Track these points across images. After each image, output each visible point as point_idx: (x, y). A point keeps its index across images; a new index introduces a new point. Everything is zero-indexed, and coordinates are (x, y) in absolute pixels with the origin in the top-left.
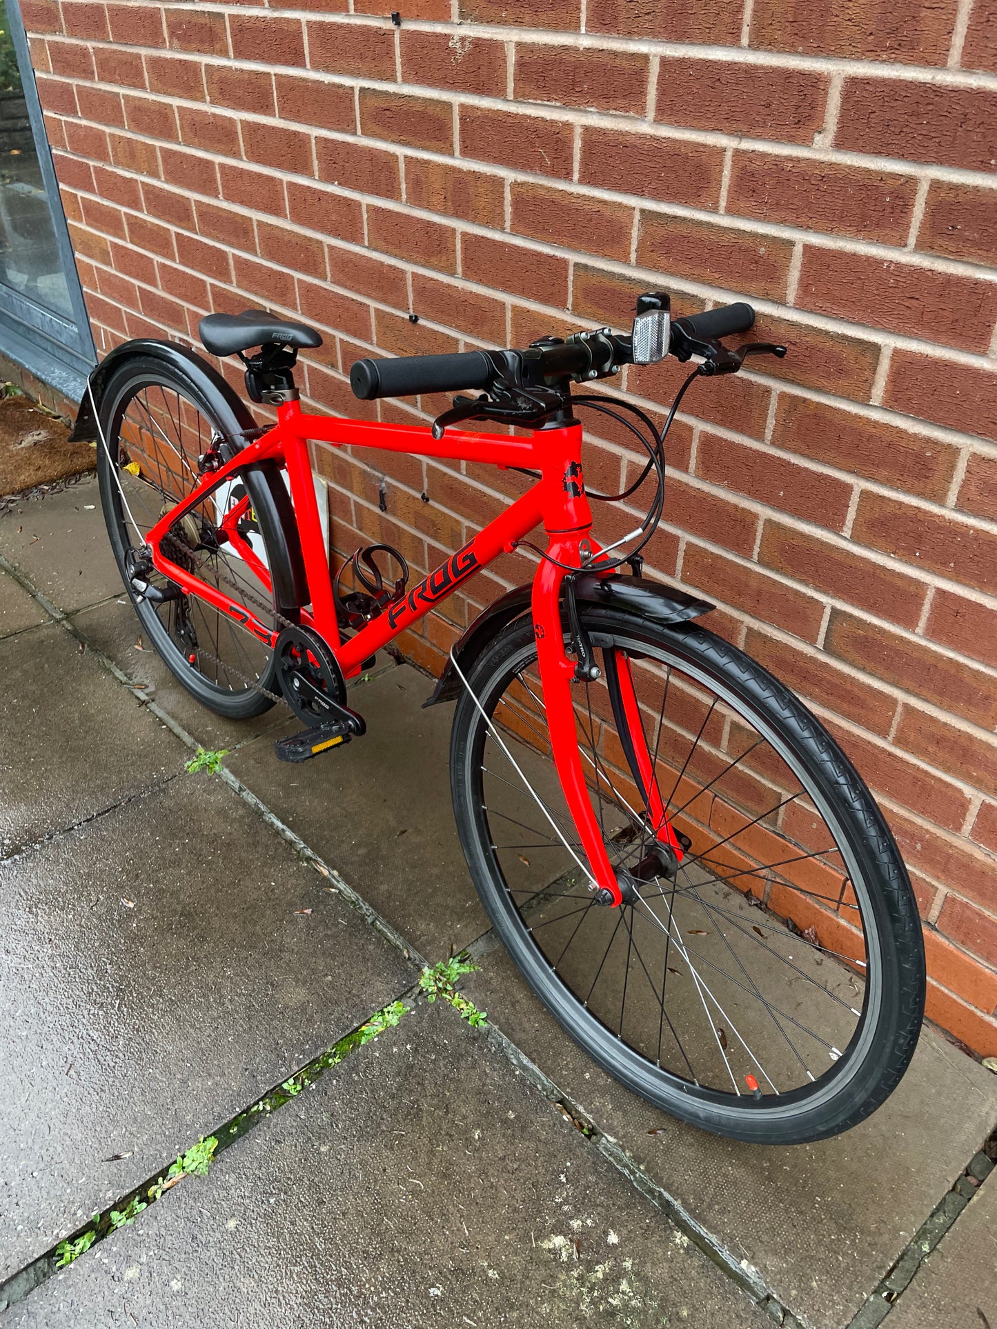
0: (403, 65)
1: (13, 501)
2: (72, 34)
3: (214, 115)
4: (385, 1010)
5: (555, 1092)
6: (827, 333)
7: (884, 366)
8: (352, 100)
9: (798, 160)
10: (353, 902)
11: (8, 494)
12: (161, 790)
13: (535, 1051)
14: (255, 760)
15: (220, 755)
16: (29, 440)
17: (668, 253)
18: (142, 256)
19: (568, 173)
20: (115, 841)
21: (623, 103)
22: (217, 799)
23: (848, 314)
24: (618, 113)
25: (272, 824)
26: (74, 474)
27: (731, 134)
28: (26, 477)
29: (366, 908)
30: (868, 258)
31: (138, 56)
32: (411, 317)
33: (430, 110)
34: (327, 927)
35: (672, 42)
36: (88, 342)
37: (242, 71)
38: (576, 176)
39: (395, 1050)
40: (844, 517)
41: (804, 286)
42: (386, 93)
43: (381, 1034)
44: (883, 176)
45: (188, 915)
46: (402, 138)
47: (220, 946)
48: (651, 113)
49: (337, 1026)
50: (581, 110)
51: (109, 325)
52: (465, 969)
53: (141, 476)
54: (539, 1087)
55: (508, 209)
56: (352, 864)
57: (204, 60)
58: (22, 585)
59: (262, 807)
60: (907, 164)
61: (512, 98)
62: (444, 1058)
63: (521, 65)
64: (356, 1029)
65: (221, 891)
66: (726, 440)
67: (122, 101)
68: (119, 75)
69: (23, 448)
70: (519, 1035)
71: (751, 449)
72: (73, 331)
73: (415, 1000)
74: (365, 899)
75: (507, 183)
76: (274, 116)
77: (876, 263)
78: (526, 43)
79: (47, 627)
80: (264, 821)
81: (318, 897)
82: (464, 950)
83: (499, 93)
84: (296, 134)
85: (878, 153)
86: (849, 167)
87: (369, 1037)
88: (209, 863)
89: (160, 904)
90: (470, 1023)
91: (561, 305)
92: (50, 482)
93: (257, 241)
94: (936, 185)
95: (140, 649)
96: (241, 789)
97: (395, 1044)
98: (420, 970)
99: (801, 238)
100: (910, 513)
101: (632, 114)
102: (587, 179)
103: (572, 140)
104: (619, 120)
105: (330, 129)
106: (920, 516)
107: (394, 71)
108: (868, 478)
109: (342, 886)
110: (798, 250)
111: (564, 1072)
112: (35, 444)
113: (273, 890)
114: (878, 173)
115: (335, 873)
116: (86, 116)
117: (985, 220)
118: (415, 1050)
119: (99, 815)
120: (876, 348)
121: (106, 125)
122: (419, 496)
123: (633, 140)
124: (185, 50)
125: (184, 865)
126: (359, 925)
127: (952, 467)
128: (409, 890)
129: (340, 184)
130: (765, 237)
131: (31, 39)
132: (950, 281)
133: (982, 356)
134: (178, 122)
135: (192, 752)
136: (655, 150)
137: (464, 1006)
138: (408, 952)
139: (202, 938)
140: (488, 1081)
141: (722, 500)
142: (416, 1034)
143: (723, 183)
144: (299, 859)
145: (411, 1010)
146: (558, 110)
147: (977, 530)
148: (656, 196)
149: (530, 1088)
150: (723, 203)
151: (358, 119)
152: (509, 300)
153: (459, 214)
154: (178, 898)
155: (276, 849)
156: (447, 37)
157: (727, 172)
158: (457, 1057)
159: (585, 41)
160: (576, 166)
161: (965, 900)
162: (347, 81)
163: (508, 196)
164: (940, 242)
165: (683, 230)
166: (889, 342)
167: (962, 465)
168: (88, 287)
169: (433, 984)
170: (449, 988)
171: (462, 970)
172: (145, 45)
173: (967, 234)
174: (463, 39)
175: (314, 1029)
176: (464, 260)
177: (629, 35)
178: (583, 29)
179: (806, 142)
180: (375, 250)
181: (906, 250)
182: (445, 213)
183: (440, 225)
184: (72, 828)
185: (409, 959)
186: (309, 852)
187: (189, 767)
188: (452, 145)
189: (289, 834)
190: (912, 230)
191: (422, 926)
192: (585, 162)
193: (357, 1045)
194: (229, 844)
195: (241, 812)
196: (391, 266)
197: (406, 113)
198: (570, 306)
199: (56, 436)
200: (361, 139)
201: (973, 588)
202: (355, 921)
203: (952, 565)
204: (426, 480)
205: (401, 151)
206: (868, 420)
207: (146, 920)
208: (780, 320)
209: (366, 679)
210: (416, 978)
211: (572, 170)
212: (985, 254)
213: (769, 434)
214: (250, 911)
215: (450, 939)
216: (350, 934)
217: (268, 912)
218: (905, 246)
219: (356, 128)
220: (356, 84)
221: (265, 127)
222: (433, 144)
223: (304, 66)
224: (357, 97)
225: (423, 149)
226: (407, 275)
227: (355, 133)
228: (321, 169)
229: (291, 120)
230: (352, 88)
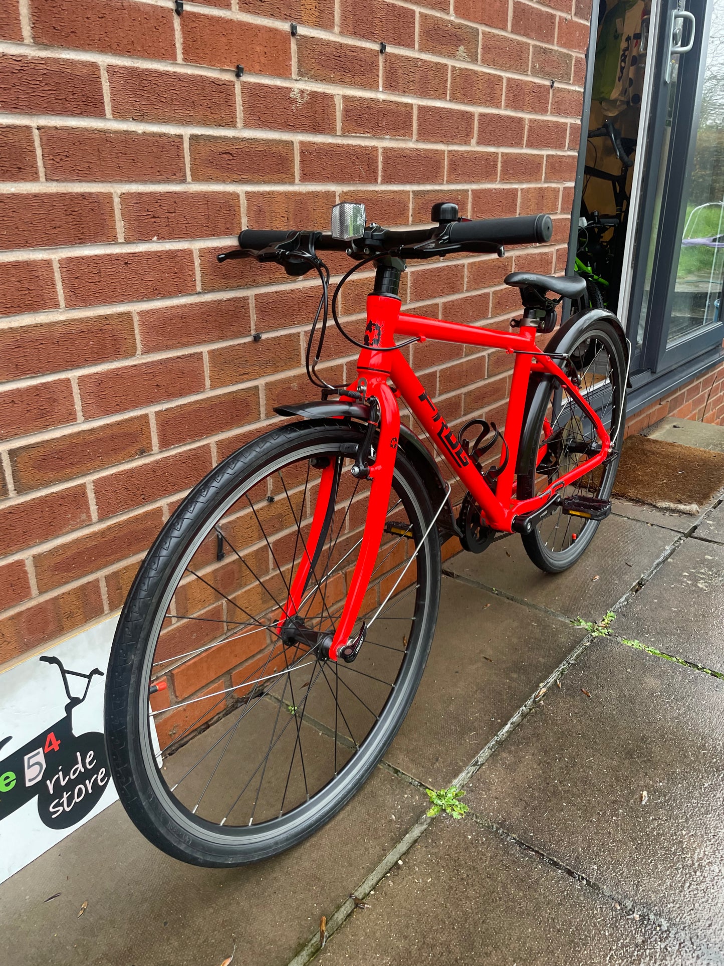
0: (245, 112)
8: (181, 149)
10: (561, 673)
15: (434, 793)
19: (375, 178)
21: (403, 131)
29: (563, 666)
32: (253, 337)
33: (274, 149)
34: (590, 680)
35: (422, 98)
42: (225, 139)
46: (243, 176)
48: (415, 137)
50: (381, 138)
60: (495, 148)
61: (340, 134)
63: (347, 111)
75: (337, 194)
78: (349, 96)
83: (331, 131)
84: (83, 196)
94: (503, 155)
99: (470, 187)
101: (407, 137)
103: (377, 157)
104: (400, 142)
105: (144, 182)
107: (235, 118)
109: (551, 680)
110: (470, 193)
114: (489, 153)
115: (541, 685)
122: (264, 503)
123: (408, 152)
129: (158, 239)
130: (460, 190)
132: (507, 191)
136: (418, 156)
138: (585, 644)
143: (445, 168)
145: (624, 638)
146: (371, 139)
148: (419, 182)
154: (619, 766)
155: (535, 722)
156: (289, 90)
159: (381, 96)
160: (380, 173)
162: (172, 130)
165: (430, 196)
174: (302, 92)
177: (404, 93)
178: (381, 89)
179: (469, 143)
185: (590, 642)
186: (529, 702)
188: (292, 175)
189: (516, 718)
192: (384, 170)
196: (229, 300)
197: (248, 154)
205: (241, 189)
211: (378, 176)
218: (497, 181)
219: (185, 176)
220: (187, 131)
221: (14, 196)
222: (276, 177)
223: (101, 115)
224: (186, 145)
225: (265, 182)
226: (250, 301)
227: (183, 181)
228: (127, 230)
229: (73, 181)
230: (180, 137)
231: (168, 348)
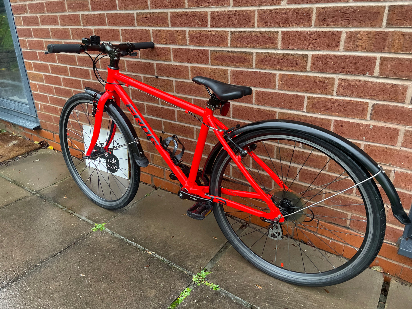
0: (151, 4)
1: (9, 162)
2: (31, 13)
3: (84, 29)
4: (184, 291)
5: (249, 305)
6: (292, 54)
7: (310, 60)
8: (133, 17)
9: (277, 9)
10: (163, 260)
11: (7, 160)
12: (84, 238)
13: (238, 293)
14: (116, 224)
15: (103, 225)
16: (11, 144)
17: (240, 42)
18: (56, 77)
19: (207, 25)
20: (72, 257)
22: (106, 238)
23: (297, 48)
24: (221, 6)
25: (128, 242)
26: (30, 152)
27: (256, 6)
28: (13, 154)
29: (167, 261)
30: (301, 32)
31: (56, 16)
32: (156, 77)
33: (161, 15)
34: (156, 270)
36: (33, 109)
37: (94, 14)
38: (209, 26)
39: (191, 303)
40: (303, 105)
41: (283, 43)
42: (145, 13)
43: (185, 299)
44: (302, 9)
45: (106, 275)
46: (151, 25)
47: (120, 282)
48: (231, 5)
49: (169, 299)
50: (209, 7)
51: (42, 102)
52: (207, 273)
53: (54, 149)
54: (243, 304)
55: (188, 39)
56: (159, 249)
57: (81, 13)
58: (18, 185)
59: (123, 238)
60: (309, 5)
61: (187, 8)
62: (209, 302)
64: (176, 299)
65: (115, 265)
66: (264, 92)
67: (50, 30)
68: (49, 22)
69: (10, 146)
70: (231, 290)
71: (272, 92)
72: (27, 107)
73: (193, 286)
74: (167, 259)
75: (187, 32)
76: (106, 26)
77: (304, 32)
79: (31, 196)
80: (124, 242)
81: (150, 261)
82: (205, 268)
83: (183, 7)
84: (114, 30)
85: (300, 3)
86: (292, 8)
87: (181, 301)
88: (108, 258)
89: (94, 273)
90: (214, 289)
91: (207, 63)
92: (22, 155)
93: (100, 64)
94: (318, 9)
95: (66, 198)
96: (113, 234)
97: (191, 301)
98: (192, 276)
99: (280, 30)
100: (323, 100)
101: (225, 6)
102: (213, 26)
103: (207, 16)
104: (221, 8)
105: (126, 26)
106: (326, 100)
107: (148, 6)
108: (309, 93)
109: (157, 256)
110: (280, 33)
111: (250, 298)
112: (14, 145)
113: (134, 262)
114: (301, 8)
115: (154, 253)
116: (35, 37)
117: (333, 15)
118: (198, 301)
119: (64, 250)
120: (307, 56)
121: (43, 38)
122: (161, 132)
123: (226, 13)
124: (74, 11)
125: (100, 260)
126: (167, 267)
127: (334, 83)
128: (181, 253)
129: (130, 42)
130: (269, 32)
131: (15, 17)
132: (325, 33)
133: (338, 51)
134: (71, 33)
135: (93, 226)
136: (234, 14)
137: (210, 285)
138: (186, 272)
139: (113, 281)
140: (226, 306)
141: (264, 109)
142: (197, 297)
143: (255, 19)
144: (140, 251)
145: (193, 289)
146: (202, 9)
147: (344, 100)
148: (235, 27)
149: (240, 305)
150: (256, 25)
151: (136, 22)
152: (189, 65)
153: (171, 43)
154: (100, 270)
155: (131, 249)
157: (256, 16)
158: (213, 301)
160: (209, 23)
161: (357, 215)
162: (131, 12)
163: (187, 35)
164: (321, 23)
165: (244, 34)
166: (310, 53)
167: (336, 83)
168: (34, 91)
169: (198, 280)
170: (203, 280)
171: (206, 274)
172: (59, 12)
173: (329, 19)
175: (161, 302)
176: (174, 57)
179: (279, 4)
180: (143, 59)
181: (312, 27)
182: (166, 44)
183: (165, 48)
184: (55, 256)
185: (187, 274)
186: (143, 248)
187: (93, 230)
188: (168, 24)
189: (134, 244)
190: (313, 22)
191: (188, 263)
192: (212, 21)
193: (178, 304)
194: (114, 251)
195: (115, 240)
196: (148, 63)
197: (152, 17)
198: (210, 63)
199: (21, 142)
200: (137, 27)
201: (345, 117)
202: (165, 266)
203: (338, 112)
204: (163, 126)
205: (151, 29)
206: (307, 76)
207: (90, 279)
208: (277, 54)
209: (147, 195)
210: (191, 279)
212: (334, 24)
213: (277, 87)
214: (128, 270)
215: (199, 265)
216: (165, 270)
217: (134, 269)
218: (311, 26)
219: (135, 25)
220: (135, 12)
221: (103, 29)
222: (162, 25)
223: (116, 10)
224: (135, 16)
225: (158, 27)
226: (154, 64)
227: (135, 26)
228: (123, 38)
229: (112, 26)
230: (133, 13)
231: (132, 72)
